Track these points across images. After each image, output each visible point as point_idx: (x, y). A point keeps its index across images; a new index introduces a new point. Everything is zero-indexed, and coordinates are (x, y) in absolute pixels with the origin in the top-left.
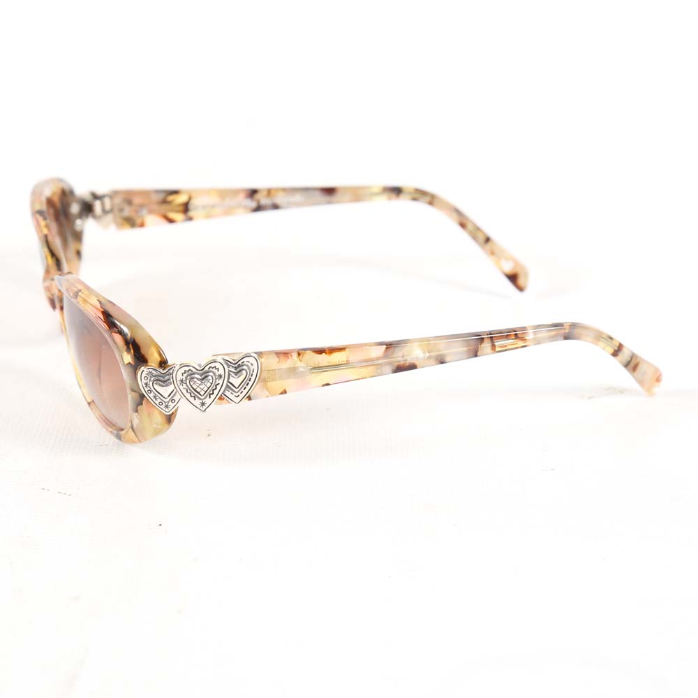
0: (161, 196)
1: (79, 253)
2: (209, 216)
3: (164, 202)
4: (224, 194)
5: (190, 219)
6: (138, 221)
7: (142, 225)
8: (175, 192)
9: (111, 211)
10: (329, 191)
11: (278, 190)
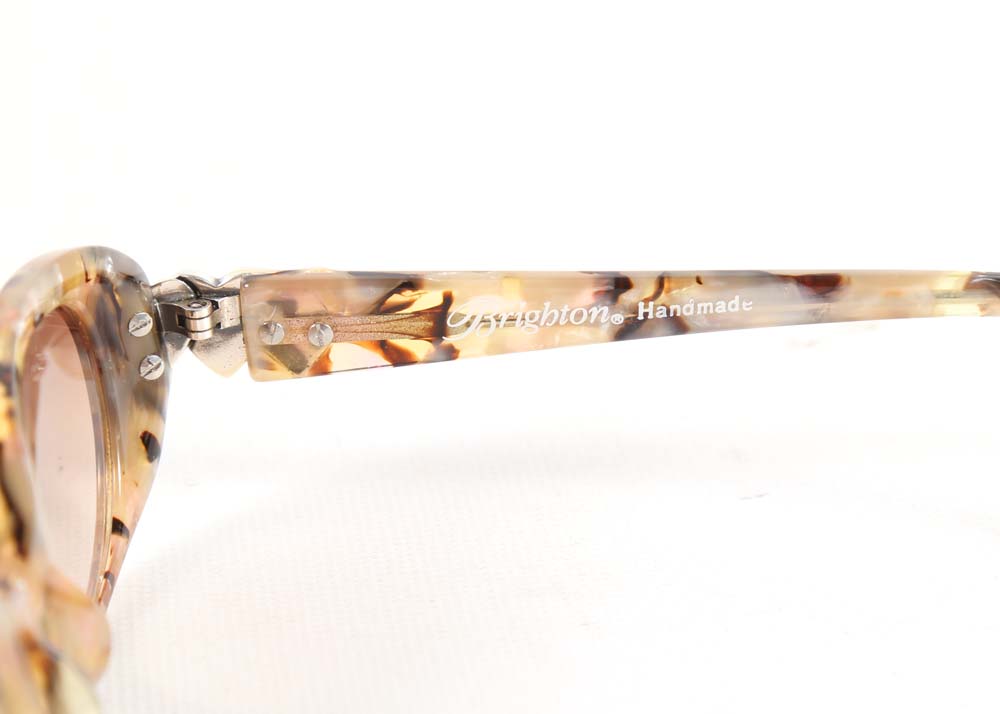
0: (373, 294)
1: (150, 444)
2: (499, 348)
3: (381, 308)
4: (542, 287)
5: (451, 353)
6: (313, 358)
7: (322, 369)
8: (411, 283)
9: (239, 329)
10: (823, 285)
11: (683, 279)
